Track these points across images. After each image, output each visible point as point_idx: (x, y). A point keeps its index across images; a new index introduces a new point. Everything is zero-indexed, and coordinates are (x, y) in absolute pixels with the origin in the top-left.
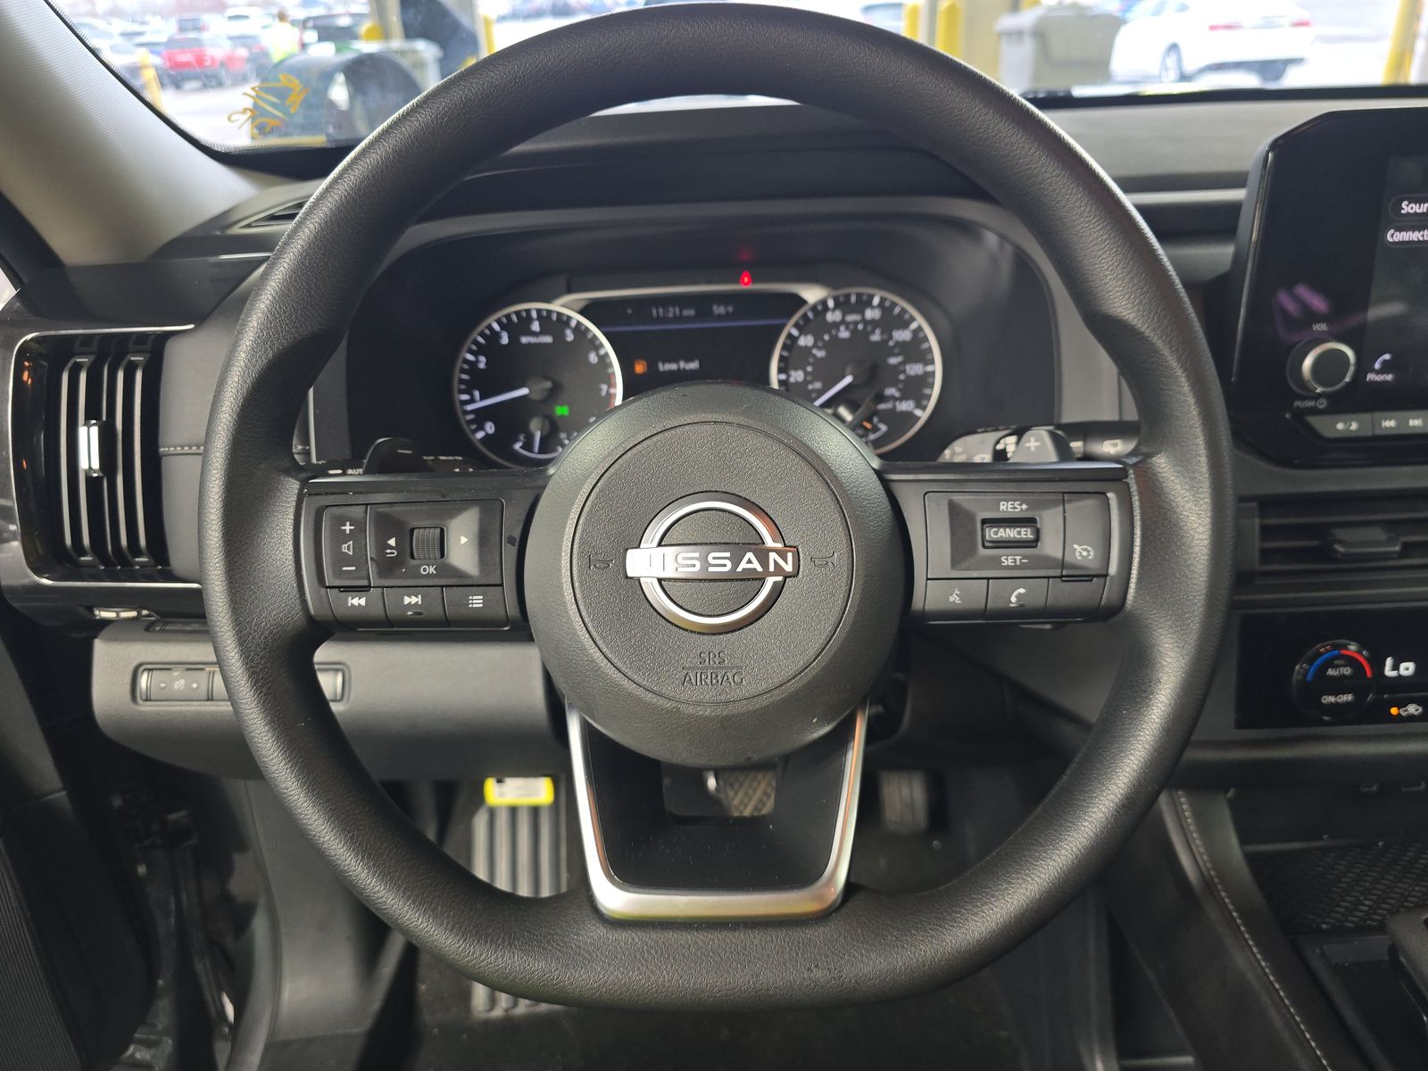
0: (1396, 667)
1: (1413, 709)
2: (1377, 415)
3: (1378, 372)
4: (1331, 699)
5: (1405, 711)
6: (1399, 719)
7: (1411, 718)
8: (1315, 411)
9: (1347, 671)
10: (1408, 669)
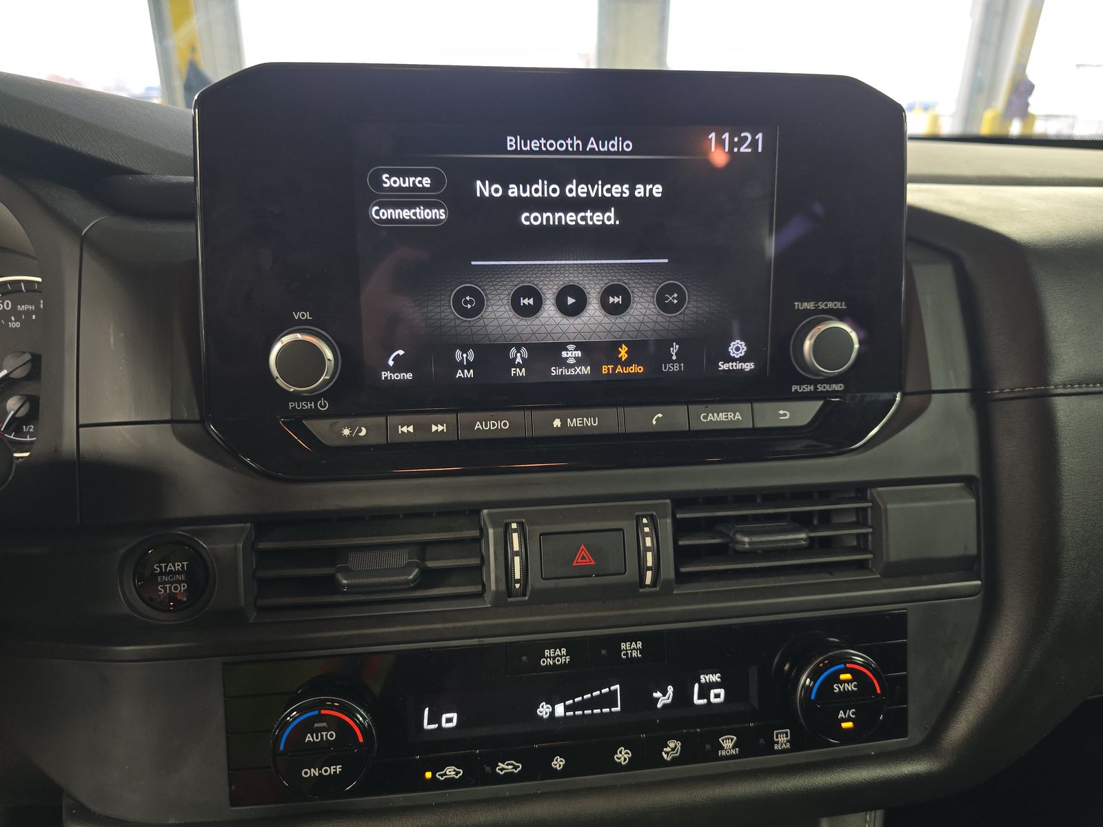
0: (434, 718)
1: (450, 772)
2: (392, 419)
3: (393, 370)
4: (315, 772)
5: (442, 775)
6: (435, 784)
7: (451, 783)
8: (315, 415)
9: (331, 736)
10: (450, 720)
